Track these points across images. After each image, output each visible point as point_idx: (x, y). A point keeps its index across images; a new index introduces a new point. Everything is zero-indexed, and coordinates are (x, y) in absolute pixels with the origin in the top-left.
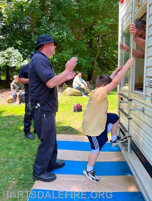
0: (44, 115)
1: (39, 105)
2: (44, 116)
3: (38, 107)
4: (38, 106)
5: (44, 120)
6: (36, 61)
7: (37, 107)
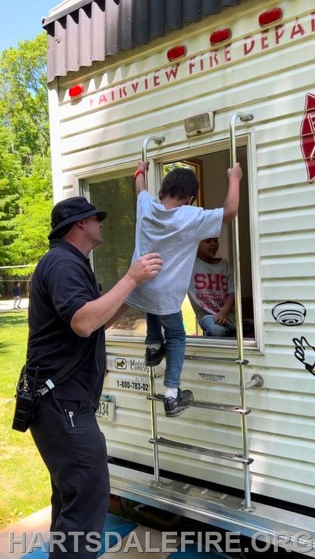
0: (71, 414)
1: (50, 384)
2: (71, 416)
3: (47, 391)
4: (49, 388)
5: (71, 428)
6: (52, 266)
7: (44, 392)
